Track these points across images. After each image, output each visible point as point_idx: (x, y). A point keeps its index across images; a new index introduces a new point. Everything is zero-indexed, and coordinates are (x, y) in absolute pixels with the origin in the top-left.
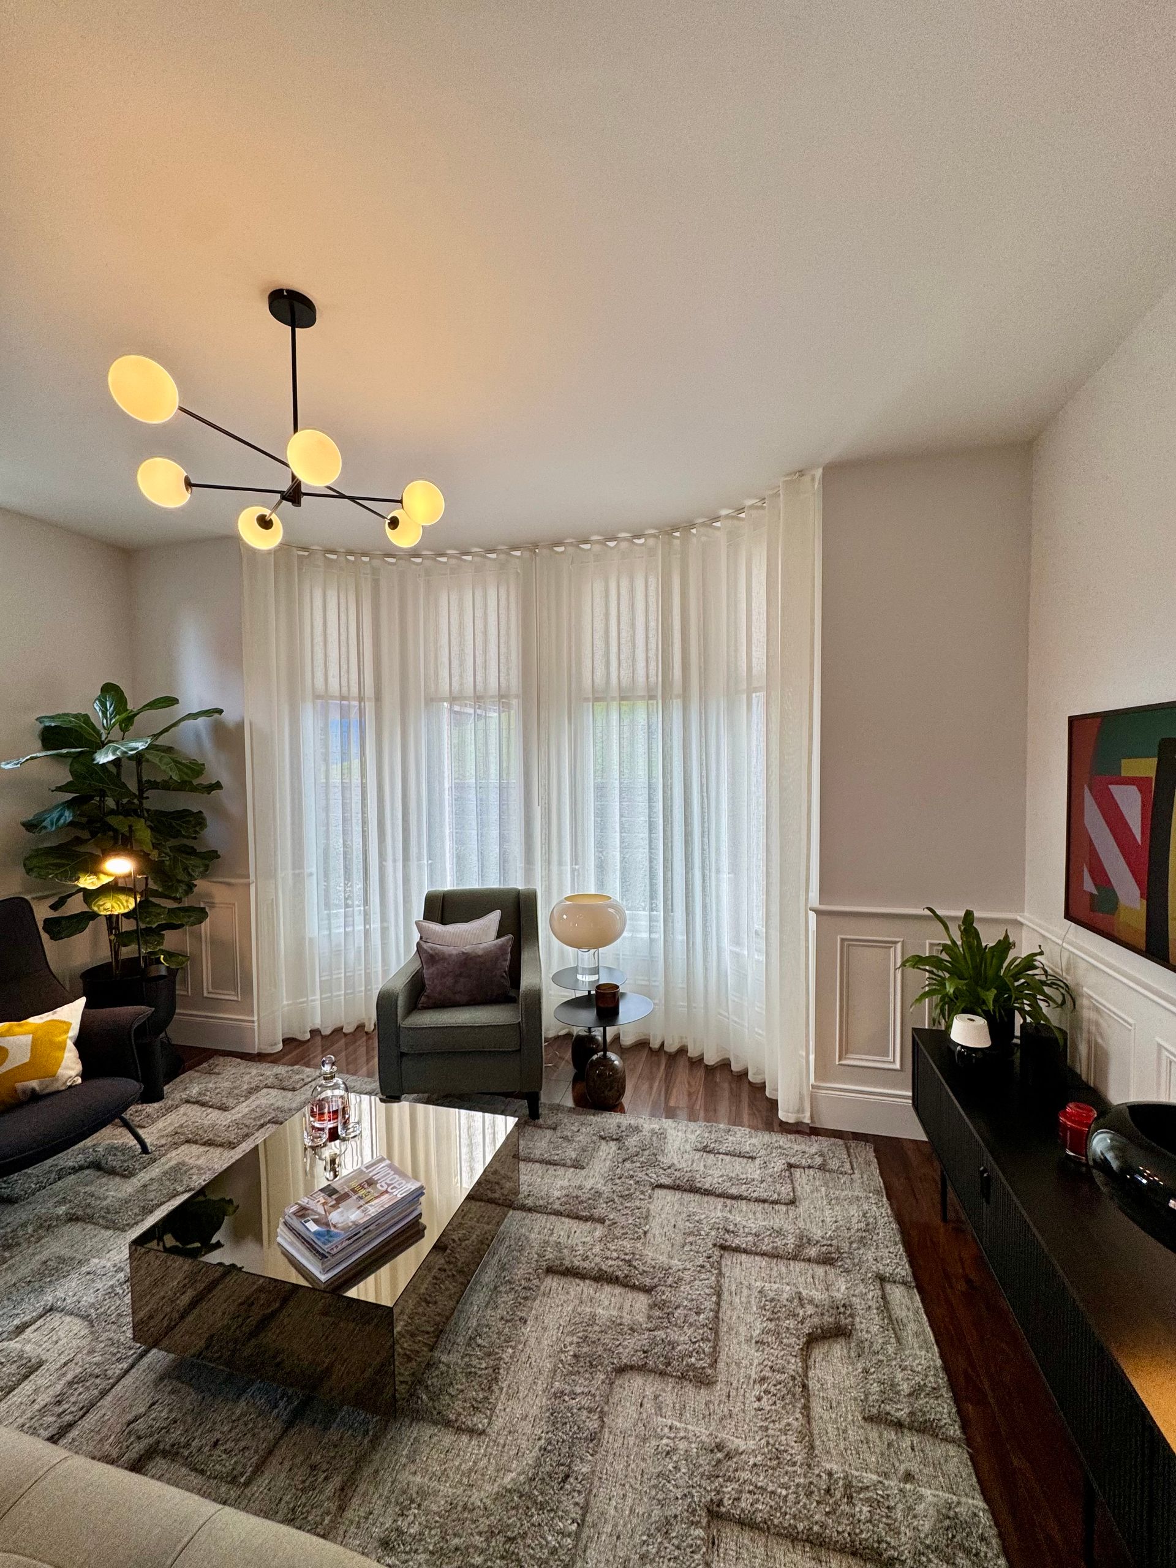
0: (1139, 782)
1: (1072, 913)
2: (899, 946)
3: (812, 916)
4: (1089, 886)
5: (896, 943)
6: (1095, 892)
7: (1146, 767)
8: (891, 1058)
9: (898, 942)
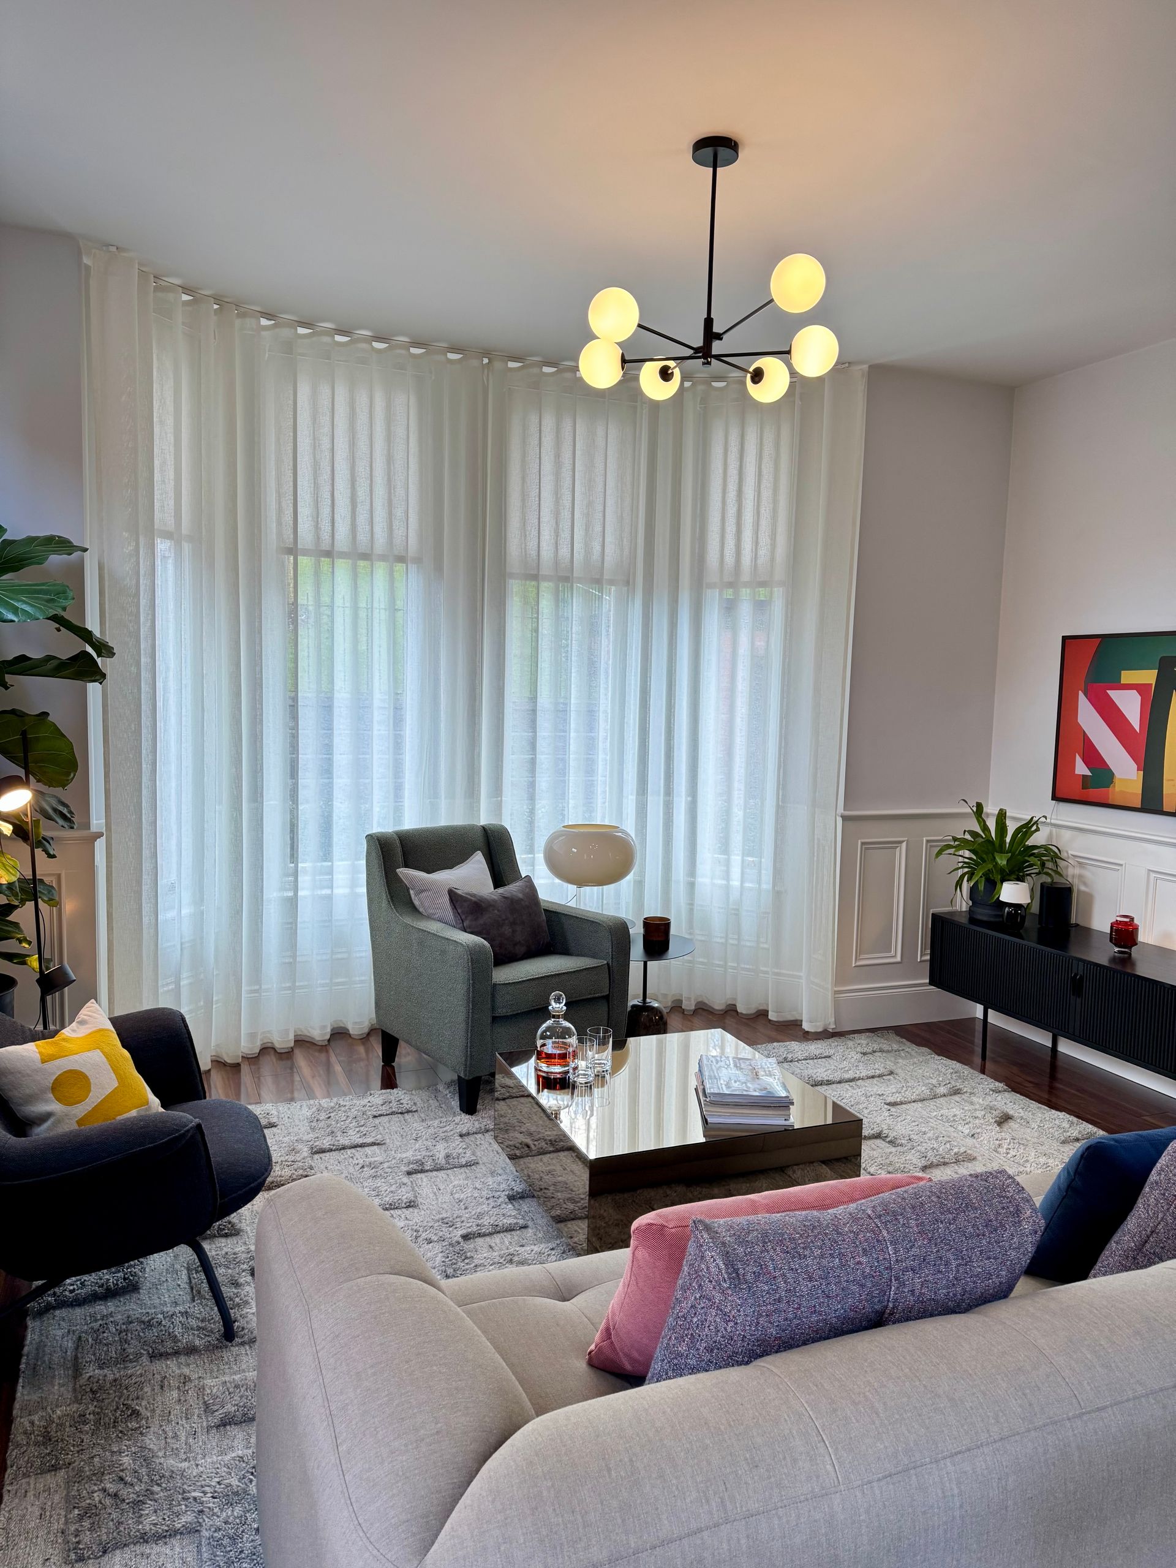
0: (1140, 688)
1: (1058, 795)
2: (904, 844)
3: (840, 821)
4: (1081, 769)
5: (901, 842)
6: (1088, 773)
7: (1149, 677)
8: (893, 953)
9: (903, 841)
